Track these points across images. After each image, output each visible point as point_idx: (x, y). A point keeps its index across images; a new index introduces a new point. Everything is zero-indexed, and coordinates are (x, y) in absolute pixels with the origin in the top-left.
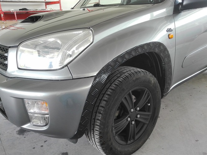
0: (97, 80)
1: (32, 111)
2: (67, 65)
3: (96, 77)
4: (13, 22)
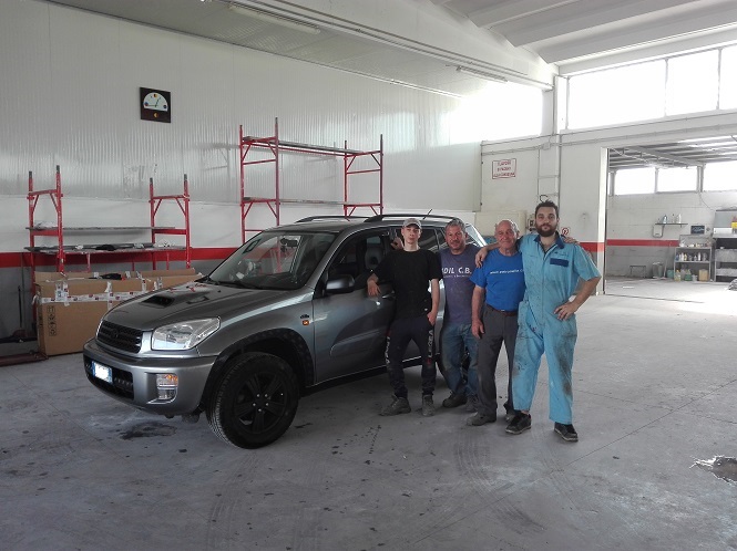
2: (195, 346)
3: (219, 357)
4: (83, 273)
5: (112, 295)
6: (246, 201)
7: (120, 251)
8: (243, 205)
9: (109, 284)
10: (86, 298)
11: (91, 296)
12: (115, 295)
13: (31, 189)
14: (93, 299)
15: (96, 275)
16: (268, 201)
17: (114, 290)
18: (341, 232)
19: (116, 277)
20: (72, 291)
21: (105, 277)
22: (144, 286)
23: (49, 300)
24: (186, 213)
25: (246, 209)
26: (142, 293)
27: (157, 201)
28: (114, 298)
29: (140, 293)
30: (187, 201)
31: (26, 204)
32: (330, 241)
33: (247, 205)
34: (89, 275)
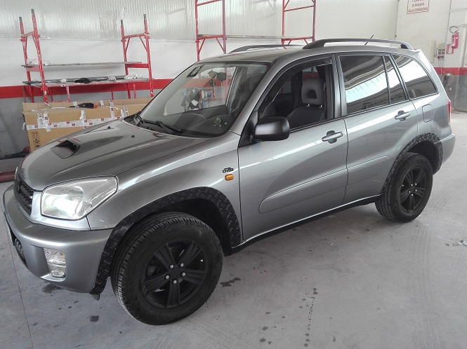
0: (116, 232)
1: (51, 261)
2: (86, 216)
3: (114, 229)
4: (64, 103)
5: (86, 121)
6: (200, 38)
7: (94, 83)
8: (197, 42)
9: (83, 112)
10: (63, 125)
11: (68, 123)
12: (89, 121)
13: (22, 32)
14: (70, 125)
15: (75, 104)
16: (216, 37)
17: (87, 118)
18: (275, 61)
19: (90, 106)
20: (51, 119)
21: (81, 106)
22: (112, 113)
23: (33, 127)
24: (148, 49)
25: (200, 44)
26: (111, 119)
27: (127, 39)
28: (87, 124)
29: (109, 120)
30: (147, 38)
31: (21, 45)
32: (263, 72)
33: (201, 41)
34: (70, 104)
